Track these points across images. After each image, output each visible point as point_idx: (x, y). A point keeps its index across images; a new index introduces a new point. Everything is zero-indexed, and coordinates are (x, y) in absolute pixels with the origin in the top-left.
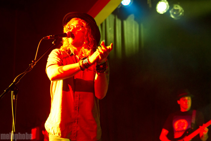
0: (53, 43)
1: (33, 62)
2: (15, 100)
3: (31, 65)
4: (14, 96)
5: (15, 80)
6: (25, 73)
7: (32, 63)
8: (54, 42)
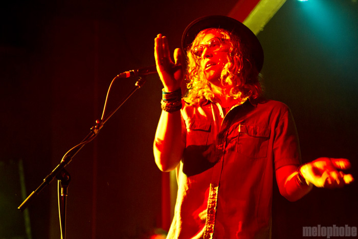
0: (136, 84)
1: (98, 124)
2: (64, 196)
3: (94, 128)
4: (62, 189)
5: (64, 160)
6: (82, 144)
7: (96, 124)
8: (138, 83)
